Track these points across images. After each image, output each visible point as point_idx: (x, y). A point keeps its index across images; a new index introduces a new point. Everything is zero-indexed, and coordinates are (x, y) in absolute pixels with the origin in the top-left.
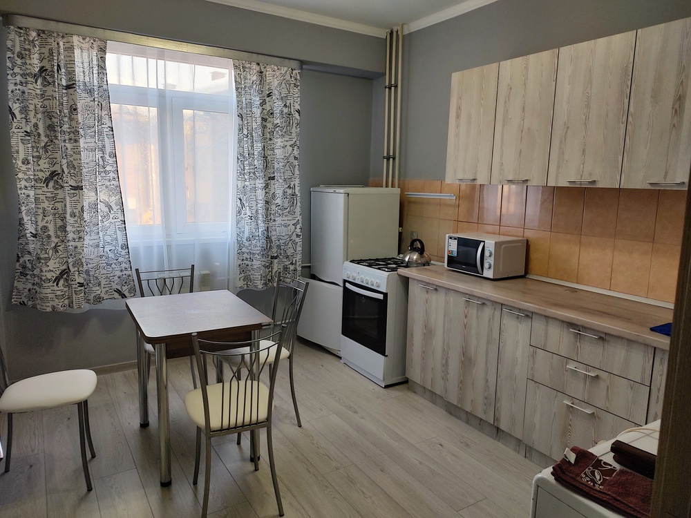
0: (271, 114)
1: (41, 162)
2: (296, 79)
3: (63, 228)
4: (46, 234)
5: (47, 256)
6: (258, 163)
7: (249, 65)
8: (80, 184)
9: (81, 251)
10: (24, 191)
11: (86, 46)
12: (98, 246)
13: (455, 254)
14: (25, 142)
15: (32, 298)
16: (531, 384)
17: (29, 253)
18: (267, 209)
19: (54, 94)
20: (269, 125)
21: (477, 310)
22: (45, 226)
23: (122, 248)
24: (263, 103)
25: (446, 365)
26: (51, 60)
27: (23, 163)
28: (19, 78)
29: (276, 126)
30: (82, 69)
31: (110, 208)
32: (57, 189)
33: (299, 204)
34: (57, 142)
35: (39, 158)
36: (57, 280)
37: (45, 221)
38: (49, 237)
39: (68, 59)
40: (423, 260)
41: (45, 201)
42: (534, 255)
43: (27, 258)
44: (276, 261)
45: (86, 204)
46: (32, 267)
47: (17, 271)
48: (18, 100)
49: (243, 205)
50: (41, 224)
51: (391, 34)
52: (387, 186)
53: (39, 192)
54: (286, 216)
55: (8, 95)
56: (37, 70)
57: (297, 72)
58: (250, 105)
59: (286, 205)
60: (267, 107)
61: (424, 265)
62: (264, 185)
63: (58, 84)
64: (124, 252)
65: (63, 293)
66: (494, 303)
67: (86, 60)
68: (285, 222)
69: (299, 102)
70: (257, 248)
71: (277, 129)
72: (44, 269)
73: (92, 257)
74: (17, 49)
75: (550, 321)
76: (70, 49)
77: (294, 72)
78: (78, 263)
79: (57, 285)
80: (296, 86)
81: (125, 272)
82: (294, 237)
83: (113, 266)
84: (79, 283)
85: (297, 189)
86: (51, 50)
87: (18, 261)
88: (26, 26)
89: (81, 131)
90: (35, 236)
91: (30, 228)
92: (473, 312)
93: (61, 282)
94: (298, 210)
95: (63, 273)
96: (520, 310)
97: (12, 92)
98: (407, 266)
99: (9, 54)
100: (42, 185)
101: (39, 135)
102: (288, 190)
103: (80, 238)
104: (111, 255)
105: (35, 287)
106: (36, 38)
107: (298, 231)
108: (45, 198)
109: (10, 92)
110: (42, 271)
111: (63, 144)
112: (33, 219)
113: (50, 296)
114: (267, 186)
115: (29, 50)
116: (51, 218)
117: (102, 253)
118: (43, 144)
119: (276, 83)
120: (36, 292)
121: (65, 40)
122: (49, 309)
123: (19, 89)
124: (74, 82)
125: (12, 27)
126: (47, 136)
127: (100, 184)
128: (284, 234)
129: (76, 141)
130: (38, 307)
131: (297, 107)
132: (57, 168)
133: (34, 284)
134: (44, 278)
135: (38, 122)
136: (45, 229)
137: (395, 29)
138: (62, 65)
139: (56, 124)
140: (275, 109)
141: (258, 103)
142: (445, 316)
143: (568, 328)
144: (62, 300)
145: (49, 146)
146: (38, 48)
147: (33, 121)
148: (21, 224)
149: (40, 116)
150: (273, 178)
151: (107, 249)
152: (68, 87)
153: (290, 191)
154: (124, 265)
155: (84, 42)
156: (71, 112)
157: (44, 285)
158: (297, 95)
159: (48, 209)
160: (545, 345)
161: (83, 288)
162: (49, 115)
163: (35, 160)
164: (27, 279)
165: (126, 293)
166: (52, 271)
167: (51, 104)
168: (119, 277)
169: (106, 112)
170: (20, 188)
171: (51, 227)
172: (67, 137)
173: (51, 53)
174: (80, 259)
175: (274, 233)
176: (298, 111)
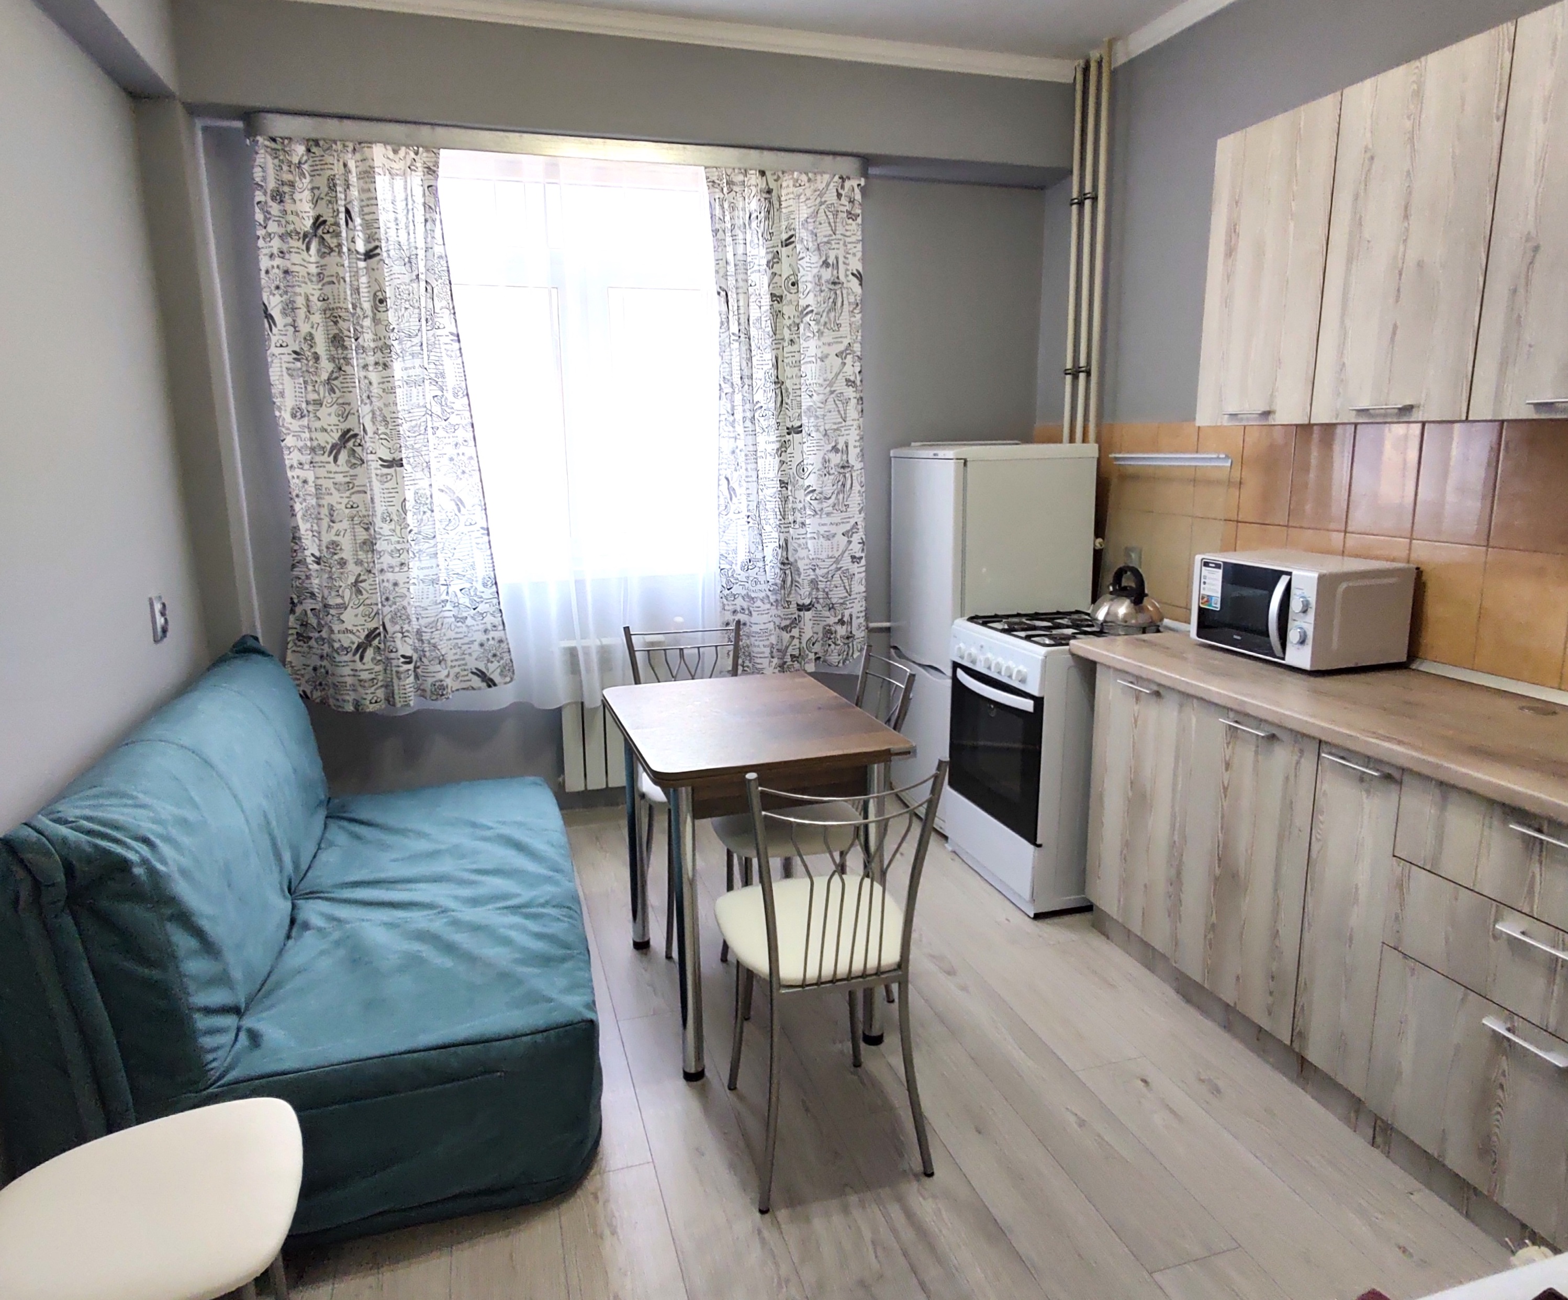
0: (793, 284)
1: (323, 412)
2: (851, 201)
3: (369, 545)
4: (336, 557)
5: (339, 601)
6: (765, 396)
7: (741, 178)
8: (397, 456)
9: (405, 591)
10: (297, 472)
11: (399, 166)
12: (434, 582)
13: (1216, 605)
14: (295, 373)
15: (321, 684)
16: (1393, 959)
17: (313, 595)
18: (785, 500)
19: (340, 270)
20: (788, 310)
21: (1256, 753)
22: (333, 543)
23: (485, 585)
24: (774, 259)
25: (1176, 881)
26: (333, 201)
27: (294, 416)
28: (276, 244)
29: (804, 312)
30: (392, 216)
31: (459, 504)
32: (353, 466)
33: (857, 487)
34: (347, 368)
35: (319, 403)
36: (361, 649)
37: (333, 531)
38: (343, 563)
39: (365, 196)
40: (1142, 619)
41: (333, 490)
42: (1434, 610)
43: (308, 604)
44: (808, 615)
45: (409, 495)
46: (319, 623)
47: (291, 632)
48: (278, 288)
49: (731, 491)
50: (327, 538)
51: (1086, 70)
52: (1072, 440)
53: (322, 472)
54: (828, 514)
55: (260, 279)
56: (308, 223)
57: (854, 183)
58: (743, 266)
59: (828, 490)
60: (785, 270)
61: (1144, 631)
62: (777, 446)
63: (349, 250)
64: (489, 592)
65: (373, 676)
66: (1300, 737)
67: (400, 196)
68: (826, 528)
69: (859, 255)
70: (759, 587)
71: (807, 319)
72: (336, 628)
73: (425, 603)
74: (271, 184)
75: (1454, 797)
76: (368, 175)
77: (847, 184)
78: (401, 615)
79: (362, 658)
80: (851, 216)
81: (492, 634)
82: (846, 562)
83: (469, 622)
84: (403, 656)
85: (854, 452)
86: (332, 179)
87: (292, 611)
88: (282, 135)
89: (397, 347)
90: (318, 561)
91: (311, 547)
92: (1246, 755)
93: (370, 653)
94: (856, 499)
95: (372, 635)
96: (1368, 760)
97: (267, 272)
98: (1100, 633)
99: (259, 196)
100: (325, 458)
101: (317, 358)
102: (832, 456)
103: (402, 564)
104: (464, 600)
105: (325, 663)
106: (305, 158)
107: (856, 548)
108: (331, 486)
109: (263, 273)
110: (332, 631)
111: (363, 374)
112: (315, 528)
113: (349, 680)
114: (783, 447)
115: (292, 184)
116: (345, 524)
117: (444, 597)
118: (325, 376)
119: (804, 212)
120: (327, 673)
121: (358, 156)
122: (350, 708)
123: (278, 267)
124: (377, 243)
125: (260, 139)
126: (332, 359)
127: (436, 453)
128: (824, 556)
129: (385, 366)
130: (331, 702)
131: (856, 264)
132: (351, 423)
133: (322, 657)
134: (336, 645)
135: (313, 331)
136: (334, 546)
137: (1095, 55)
138: (357, 209)
139: (346, 333)
140: (802, 272)
141: (764, 262)
142: (1177, 758)
143: (1505, 822)
144: (372, 690)
145: (336, 378)
146: (308, 178)
147: (304, 328)
148: (296, 539)
149: (317, 318)
150: (799, 430)
151: (454, 588)
152: (369, 255)
153: (836, 459)
154: (489, 619)
155: (396, 158)
156: (375, 308)
157: (338, 659)
158: (853, 239)
159: (338, 507)
160: (1436, 859)
161: (411, 666)
162: (333, 316)
163: (311, 408)
164: (310, 647)
165: (496, 677)
166: (351, 632)
167: (336, 293)
168: (482, 645)
169: (444, 303)
170: (291, 467)
171: (346, 543)
172: (371, 359)
173: (332, 187)
174: (404, 608)
175: (802, 553)
176: (859, 276)
